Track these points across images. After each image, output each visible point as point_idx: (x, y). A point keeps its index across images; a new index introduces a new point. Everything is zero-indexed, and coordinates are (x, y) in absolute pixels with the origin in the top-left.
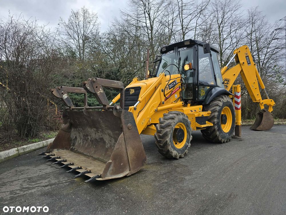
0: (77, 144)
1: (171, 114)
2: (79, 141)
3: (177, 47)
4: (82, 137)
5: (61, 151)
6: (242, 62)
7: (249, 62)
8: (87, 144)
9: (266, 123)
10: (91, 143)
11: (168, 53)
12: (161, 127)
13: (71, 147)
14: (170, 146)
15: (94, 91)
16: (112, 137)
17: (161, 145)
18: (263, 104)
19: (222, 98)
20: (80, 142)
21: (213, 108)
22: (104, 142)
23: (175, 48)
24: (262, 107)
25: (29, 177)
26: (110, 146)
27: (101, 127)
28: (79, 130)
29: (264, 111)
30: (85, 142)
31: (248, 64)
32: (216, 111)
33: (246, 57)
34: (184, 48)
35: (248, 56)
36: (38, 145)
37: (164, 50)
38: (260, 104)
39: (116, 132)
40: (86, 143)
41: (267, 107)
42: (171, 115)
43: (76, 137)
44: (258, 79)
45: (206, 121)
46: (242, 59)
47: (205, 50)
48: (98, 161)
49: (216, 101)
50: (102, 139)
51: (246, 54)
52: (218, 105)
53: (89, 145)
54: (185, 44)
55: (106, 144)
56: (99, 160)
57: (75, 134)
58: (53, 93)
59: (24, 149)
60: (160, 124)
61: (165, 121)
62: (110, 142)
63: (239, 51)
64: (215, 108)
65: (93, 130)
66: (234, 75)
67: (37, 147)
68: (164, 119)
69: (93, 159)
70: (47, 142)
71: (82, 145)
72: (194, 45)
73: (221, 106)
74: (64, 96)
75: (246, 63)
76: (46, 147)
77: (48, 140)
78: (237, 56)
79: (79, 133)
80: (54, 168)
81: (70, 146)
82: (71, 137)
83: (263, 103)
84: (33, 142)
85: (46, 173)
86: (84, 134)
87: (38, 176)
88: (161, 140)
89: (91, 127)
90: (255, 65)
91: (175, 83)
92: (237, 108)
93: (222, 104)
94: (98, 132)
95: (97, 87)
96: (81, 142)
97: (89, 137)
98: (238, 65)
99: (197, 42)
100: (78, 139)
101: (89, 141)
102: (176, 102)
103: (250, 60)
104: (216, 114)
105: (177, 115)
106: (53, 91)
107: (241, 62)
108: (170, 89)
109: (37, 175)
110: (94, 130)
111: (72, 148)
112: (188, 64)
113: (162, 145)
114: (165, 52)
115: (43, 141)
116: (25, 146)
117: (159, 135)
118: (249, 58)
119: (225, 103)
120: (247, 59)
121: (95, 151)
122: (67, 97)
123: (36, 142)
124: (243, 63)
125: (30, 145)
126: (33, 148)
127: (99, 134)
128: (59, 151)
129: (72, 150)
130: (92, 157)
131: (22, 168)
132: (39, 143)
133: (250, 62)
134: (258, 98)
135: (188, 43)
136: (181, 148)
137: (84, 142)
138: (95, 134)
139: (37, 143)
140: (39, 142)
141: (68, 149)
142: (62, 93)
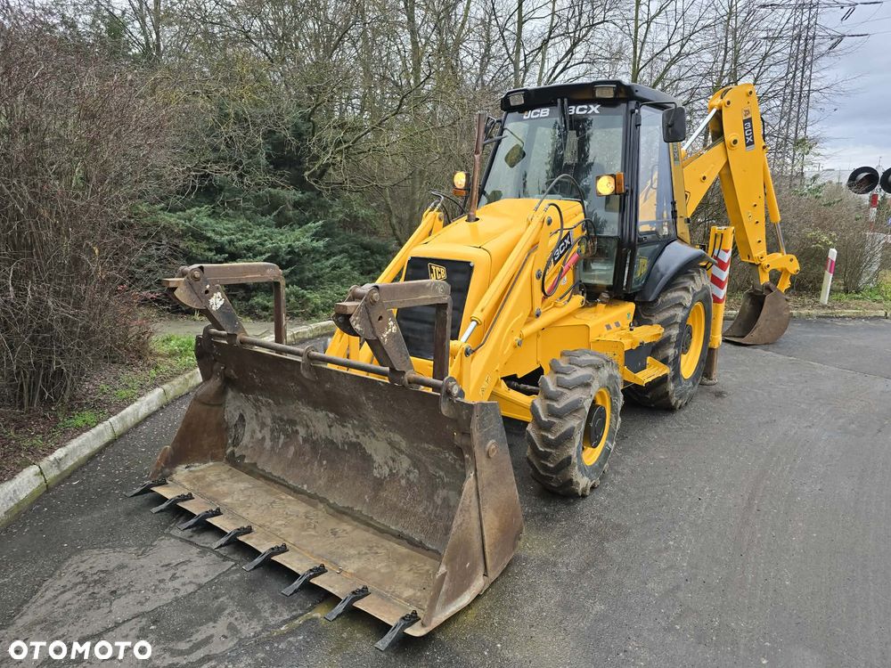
0: (246, 440)
1: (581, 367)
2: (254, 432)
3: (566, 100)
4: (269, 421)
5: (198, 467)
6: (733, 139)
7: (749, 139)
8: (292, 449)
9: (768, 323)
10: (307, 447)
11: (530, 114)
12: (552, 412)
13: (229, 451)
14: (577, 468)
15: (374, 332)
16: (401, 452)
17: (549, 464)
18: (768, 270)
19: (692, 278)
20: (259, 436)
21: (667, 315)
22: (367, 459)
23: (559, 101)
24: (765, 279)
25: (148, 607)
26: (391, 475)
27: (360, 416)
28: (257, 400)
29: (769, 289)
30: (281, 441)
31: (747, 145)
32: (676, 323)
33: (745, 121)
34: (591, 106)
35: (750, 120)
36: (99, 434)
37: (518, 100)
38: (759, 268)
39: (426, 446)
40: (286, 445)
41: (776, 276)
42: (580, 373)
43: (242, 417)
44: (765, 194)
45: (649, 358)
46: (732, 131)
47: (667, 131)
48: (356, 523)
49: (675, 291)
50: (356, 447)
51: (747, 112)
52: (681, 304)
53: (299, 453)
54: (597, 95)
55: (376, 465)
56: (356, 519)
57: (239, 407)
58: (177, 293)
59: (58, 462)
60: (548, 402)
61: (562, 394)
62: (390, 463)
63: (729, 103)
64: (672, 312)
65: (321, 414)
66: (704, 178)
67: (97, 444)
68: (558, 386)
69: (332, 511)
70: (122, 419)
71: (272, 448)
72: (627, 101)
73: (688, 305)
74: (212, 301)
75: (742, 142)
76: (121, 436)
77: (123, 412)
78: (718, 117)
79: (258, 408)
80: (214, 556)
81: (225, 446)
82: (226, 417)
83: (768, 266)
84: (81, 430)
85: (200, 587)
86: (278, 415)
87: (177, 599)
88: (551, 453)
89: (316, 405)
90: (764, 147)
91: (570, 240)
92: (717, 300)
93: (691, 299)
94: (343, 426)
95: (380, 318)
96: (264, 438)
97: (302, 432)
98: (719, 147)
99: (637, 94)
100: (251, 425)
101: (301, 441)
102: (568, 301)
103: (752, 134)
104: (675, 332)
105: (598, 368)
106: (175, 289)
107: (729, 137)
108: (555, 262)
109: (173, 595)
110: (327, 415)
111: (233, 453)
112: (612, 175)
113: (552, 466)
114: (522, 109)
115: (111, 420)
116: (59, 453)
117: (542, 436)
118: (751, 128)
119: (699, 293)
120: (745, 130)
121: (331, 481)
122: (222, 303)
123: (88, 428)
124: (735, 142)
125: (75, 443)
126: (87, 451)
127: (346, 430)
128: (192, 469)
129: (234, 462)
130: (323, 500)
131: (97, 560)
132: (100, 427)
133: (753, 138)
134: (759, 251)
135: (609, 94)
136: (594, 461)
137: (279, 438)
138: (330, 427)
139: (93, 431)
140: (97, 423)
141: (221, 460)
142: (207, 292)
